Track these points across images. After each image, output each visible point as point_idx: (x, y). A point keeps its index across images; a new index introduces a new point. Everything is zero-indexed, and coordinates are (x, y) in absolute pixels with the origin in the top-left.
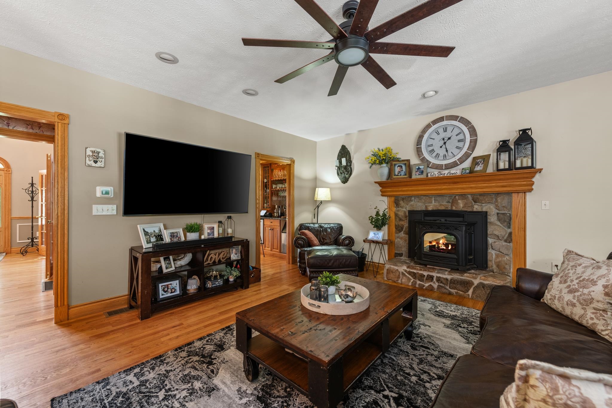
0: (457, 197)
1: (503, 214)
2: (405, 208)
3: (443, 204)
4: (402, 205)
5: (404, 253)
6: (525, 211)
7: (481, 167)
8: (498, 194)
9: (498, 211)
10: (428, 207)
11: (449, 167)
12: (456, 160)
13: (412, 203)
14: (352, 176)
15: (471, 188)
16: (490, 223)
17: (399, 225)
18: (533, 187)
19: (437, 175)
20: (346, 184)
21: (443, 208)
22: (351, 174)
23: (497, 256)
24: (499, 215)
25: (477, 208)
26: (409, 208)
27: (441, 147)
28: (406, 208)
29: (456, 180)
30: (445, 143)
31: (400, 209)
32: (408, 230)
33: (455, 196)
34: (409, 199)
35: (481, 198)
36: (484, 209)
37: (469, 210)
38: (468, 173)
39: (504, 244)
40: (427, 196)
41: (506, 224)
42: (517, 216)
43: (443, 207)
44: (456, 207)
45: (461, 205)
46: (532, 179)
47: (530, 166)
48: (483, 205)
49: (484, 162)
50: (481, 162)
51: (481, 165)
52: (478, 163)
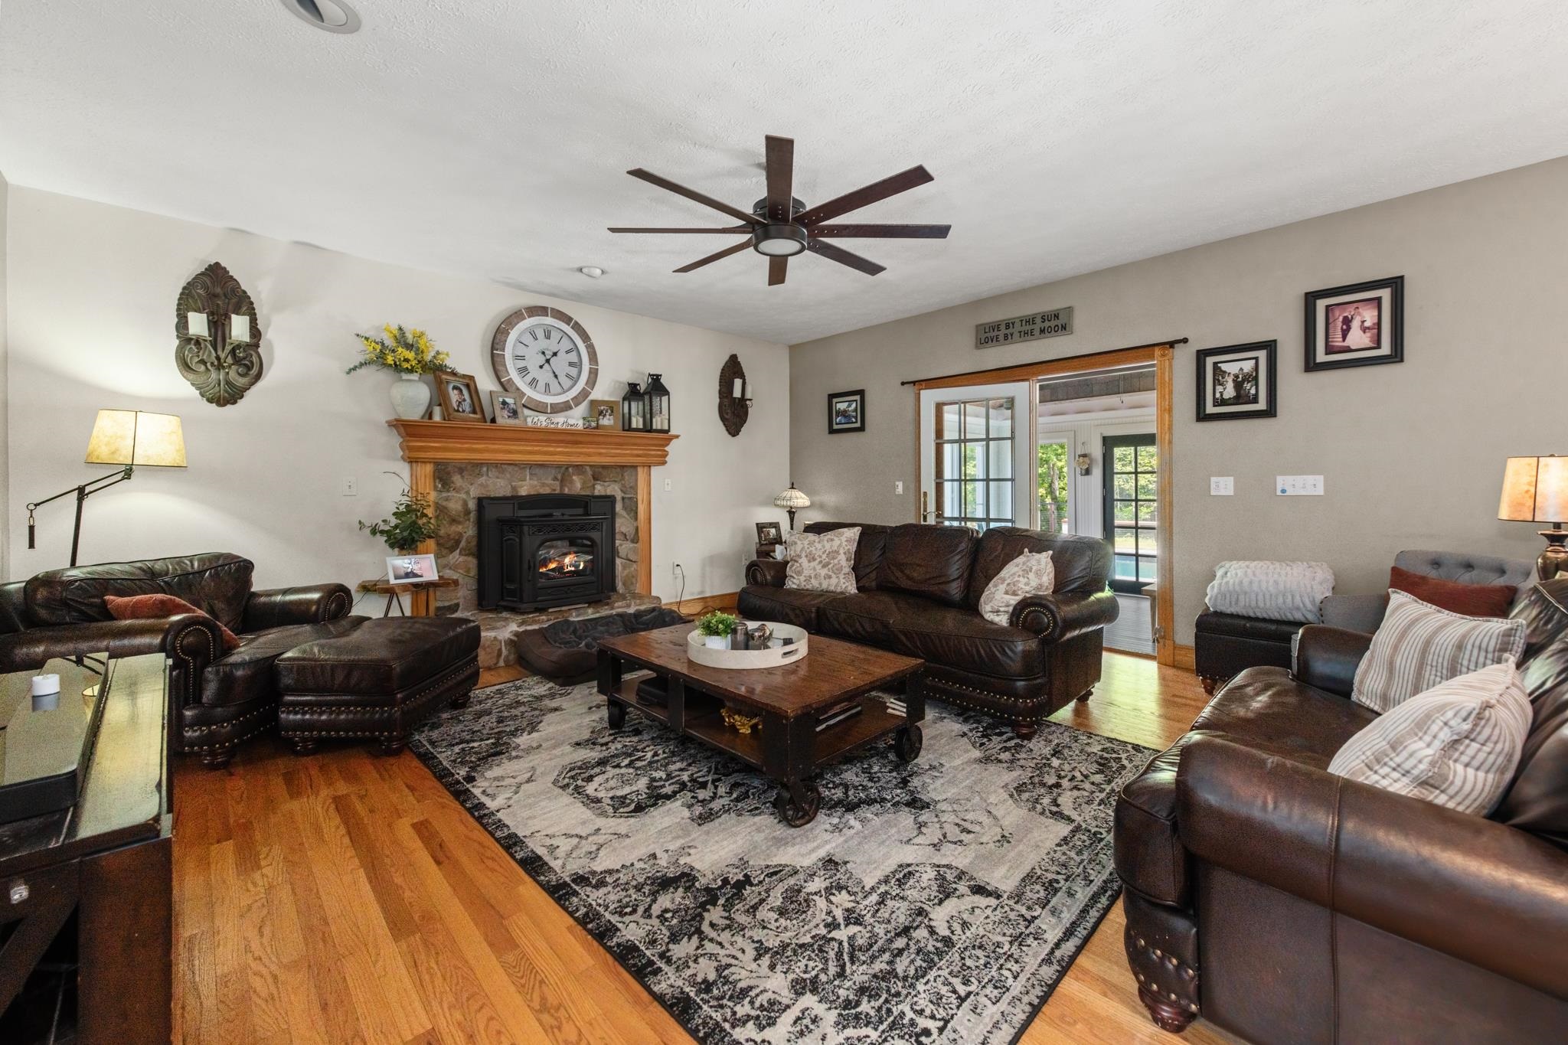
0: (570, 469)
1: (629, 499)
2: (466, 493)
3: (546, 482)
4: (458, 485)
5: (461, 601)
7: (609, 419)
9: (623, 495)
10: (519, 489)
11: (557, 409)
12: (569, 398)
13: (483, 480)
14: (260, 384)
16: (618, 513)
17: (449, 535)
18: (666, 459)
19: (544, 424)
20: (229, 407)
21: (547, 491)
22: (258, 377)
23: (624, 567)
24: (626, 500)
25: (599, 490)
26: (475, 492)
27: (541, 367)
28: (468, 493)
29: (579, 439)
30: (548, 361)
31: (452, 494)
32: (474, 543)
33: (567, 468)
34: (477, 471)
35: (604, 472)
36: (609, 492)
37: (589, 493)
38: (594, 428)
39: (632, 545)
40: (516, 465)
41: (631, 514)
43: (547, 488)
44: (569, 489)
45: (577, 486)
46: (666, 449)
47: (666, 428)
48: (606, 484)
49: (612, 412)
50: (607, 411)
51: (608, 416)
52: (601, 413)
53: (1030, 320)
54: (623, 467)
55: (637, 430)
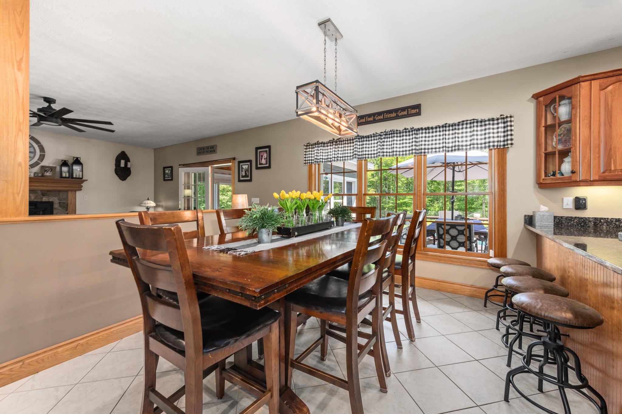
1: (63, 203)
6: (75, 201)
7: (50, 173)
8: (59, 191)
9: (60, 201)
15: (43, 186)
16: (55, 208)
18: (82, 188)
24: (61, 203)
25: (45, 199)
35: (48, 193)
36: (51, 200)
37: (39, 200)
38: (40, 176)
41: (65, 208)
42: (71, 204)
45: (33, 197)
46: (82, 185)
47: (81, 177)
48: (50, 197)
49: (52, 170)
50: (49, 170)
51: (49, 172)
52: (46, 171)
53: (208, 148)
54: (60, 191)
55: (65, 177)
